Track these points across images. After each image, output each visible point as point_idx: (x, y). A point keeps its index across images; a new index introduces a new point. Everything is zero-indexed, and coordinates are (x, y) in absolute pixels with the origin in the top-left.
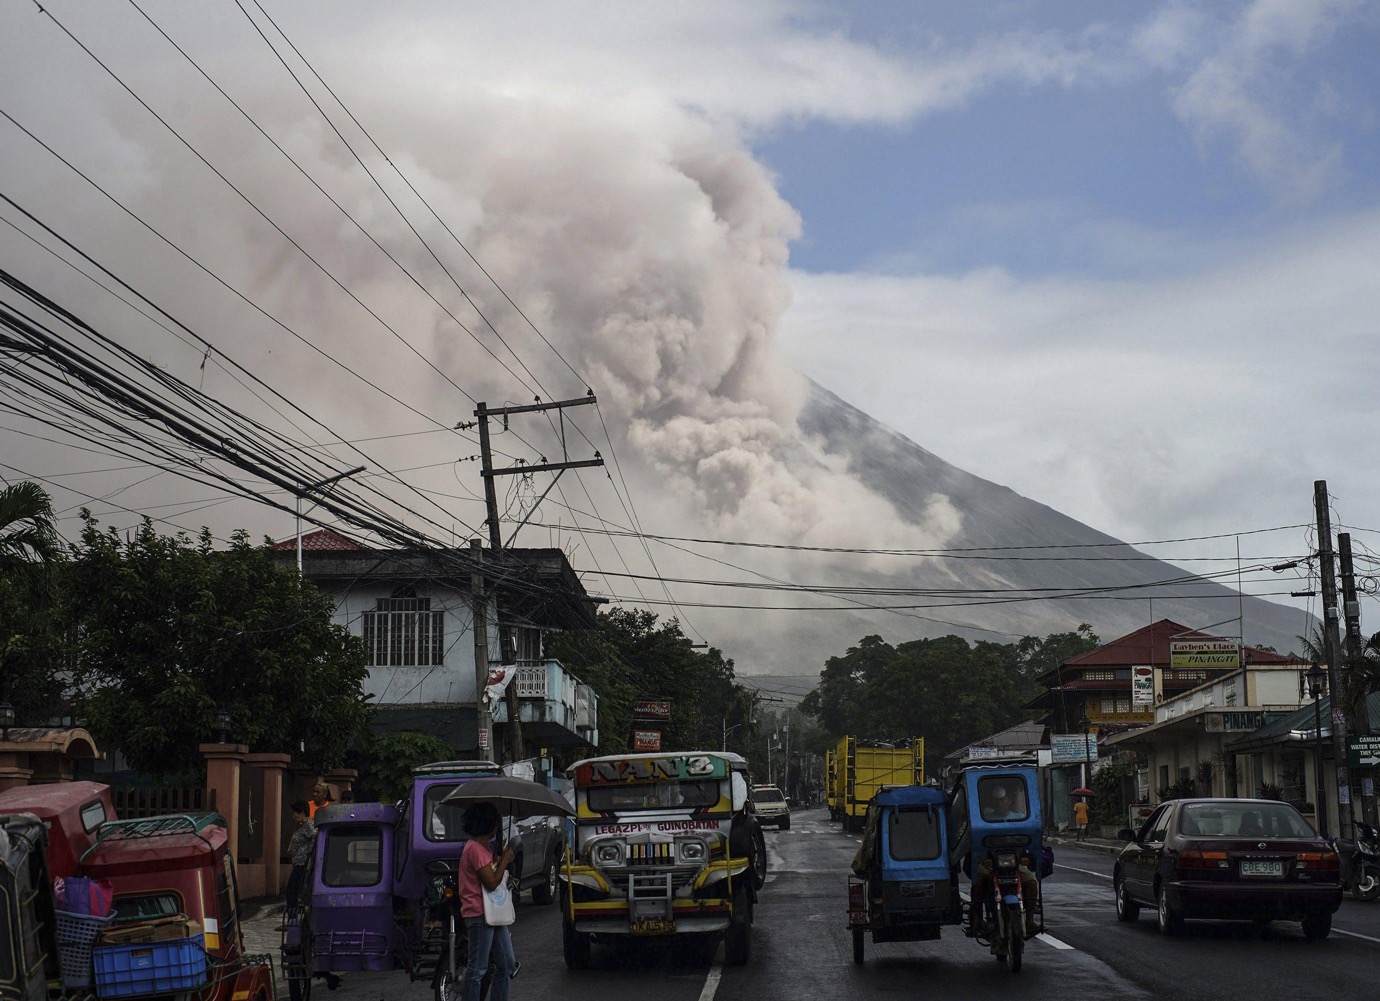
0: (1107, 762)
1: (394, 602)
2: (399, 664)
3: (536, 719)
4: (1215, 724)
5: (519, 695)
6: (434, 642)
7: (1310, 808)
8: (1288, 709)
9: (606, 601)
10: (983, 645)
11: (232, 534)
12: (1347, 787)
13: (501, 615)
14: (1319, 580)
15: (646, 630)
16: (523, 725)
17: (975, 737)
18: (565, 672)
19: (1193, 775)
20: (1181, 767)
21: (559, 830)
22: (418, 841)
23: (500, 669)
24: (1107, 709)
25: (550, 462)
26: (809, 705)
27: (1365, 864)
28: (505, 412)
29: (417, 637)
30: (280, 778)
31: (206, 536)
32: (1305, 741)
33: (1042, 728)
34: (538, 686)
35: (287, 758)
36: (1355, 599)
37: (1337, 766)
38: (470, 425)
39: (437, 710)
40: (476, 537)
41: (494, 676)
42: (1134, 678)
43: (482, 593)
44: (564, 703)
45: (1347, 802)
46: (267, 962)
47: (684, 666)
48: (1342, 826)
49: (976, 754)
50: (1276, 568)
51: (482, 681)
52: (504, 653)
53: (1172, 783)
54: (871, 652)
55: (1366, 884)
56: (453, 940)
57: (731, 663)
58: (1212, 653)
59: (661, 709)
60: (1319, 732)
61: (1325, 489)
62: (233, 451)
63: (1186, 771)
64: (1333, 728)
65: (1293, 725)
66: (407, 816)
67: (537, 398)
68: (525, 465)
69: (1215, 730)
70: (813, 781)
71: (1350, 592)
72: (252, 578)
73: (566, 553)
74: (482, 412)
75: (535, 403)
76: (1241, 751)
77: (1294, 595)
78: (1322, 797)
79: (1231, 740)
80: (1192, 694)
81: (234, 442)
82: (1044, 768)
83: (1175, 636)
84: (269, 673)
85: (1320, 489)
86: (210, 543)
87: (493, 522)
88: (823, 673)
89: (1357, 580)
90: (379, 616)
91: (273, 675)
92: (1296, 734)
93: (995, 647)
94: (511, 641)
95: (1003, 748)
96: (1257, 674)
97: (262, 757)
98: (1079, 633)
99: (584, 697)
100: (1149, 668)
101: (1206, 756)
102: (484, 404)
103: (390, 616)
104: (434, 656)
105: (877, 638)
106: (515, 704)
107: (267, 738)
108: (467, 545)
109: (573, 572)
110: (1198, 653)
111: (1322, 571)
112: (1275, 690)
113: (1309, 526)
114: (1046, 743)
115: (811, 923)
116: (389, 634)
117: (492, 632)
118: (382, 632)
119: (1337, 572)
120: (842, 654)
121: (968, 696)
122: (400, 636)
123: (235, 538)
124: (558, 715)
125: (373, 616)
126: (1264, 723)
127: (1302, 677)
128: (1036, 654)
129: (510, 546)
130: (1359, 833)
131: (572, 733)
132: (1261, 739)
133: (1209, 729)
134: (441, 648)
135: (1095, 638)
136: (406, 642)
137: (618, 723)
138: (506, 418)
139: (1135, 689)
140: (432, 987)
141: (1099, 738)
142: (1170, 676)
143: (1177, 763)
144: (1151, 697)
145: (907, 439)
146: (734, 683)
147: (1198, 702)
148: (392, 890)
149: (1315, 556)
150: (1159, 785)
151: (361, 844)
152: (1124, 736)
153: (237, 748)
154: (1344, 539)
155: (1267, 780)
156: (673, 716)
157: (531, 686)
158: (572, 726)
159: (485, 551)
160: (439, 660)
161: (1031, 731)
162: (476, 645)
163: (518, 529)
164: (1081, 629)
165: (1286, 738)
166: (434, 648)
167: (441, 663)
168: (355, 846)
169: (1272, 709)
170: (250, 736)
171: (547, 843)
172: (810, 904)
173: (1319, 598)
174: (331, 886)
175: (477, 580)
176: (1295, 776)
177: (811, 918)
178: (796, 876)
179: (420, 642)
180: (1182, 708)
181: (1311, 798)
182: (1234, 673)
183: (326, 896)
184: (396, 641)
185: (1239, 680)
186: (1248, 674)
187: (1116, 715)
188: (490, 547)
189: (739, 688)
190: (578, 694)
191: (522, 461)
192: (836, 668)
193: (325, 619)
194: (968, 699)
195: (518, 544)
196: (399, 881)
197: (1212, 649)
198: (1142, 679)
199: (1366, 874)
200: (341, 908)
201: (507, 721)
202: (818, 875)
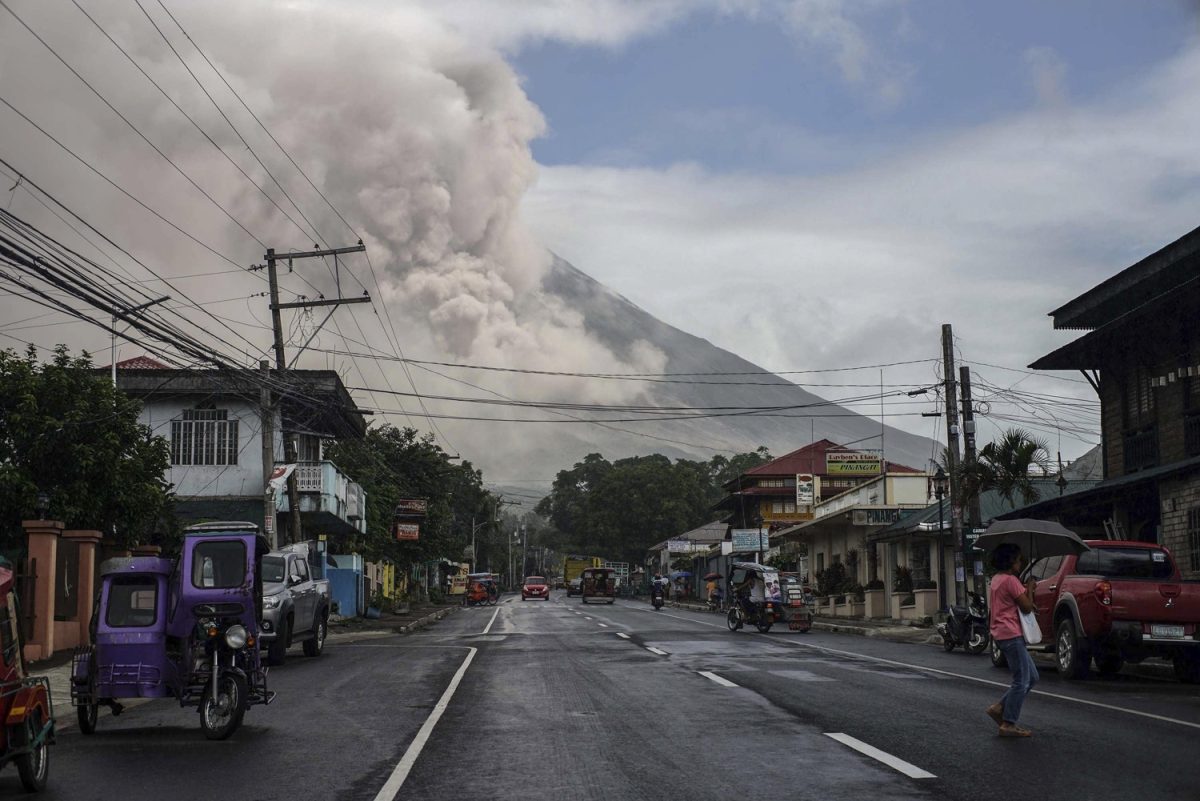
0: (776, 551)
1: (197, 413)
2: (201, 463)
3: (313, 509)
4: (861, 519)
5: (300, 489)
6: (230, 446)
7: (933, 585)
8: (918, 507)
9: (372, 413)
10: (682, 462)
11: (54, 347)
12: (962, 569)
13: (284, 423)
14: (944, 404)
15: (408, 442)
16: (303, 515)
17: (674, 533)
18: (338, 472)
19: (843, 560)
20: (834, 553)
21: (326, 596)
22: (188, 589)
23: (283, 467)
24: (777, 510)
25: (326, 298)
26: (543, 508)
27: (975, 624)
28: (290, 257)
29: (216, 440)
30: (93, 551)
31: (32, 351)
32: (932, 531)
33: (726, 526)
34: (314, 482)
35: (99, 534)
36: (972, 419)
37: (955, 552)
38: (261, 267)
39: (232, 502)
40: (265, 358)
41: (277, 472)
42: (798, 484)
43: (269, 404)
44: (337, 497)
45: (962, 580)
46: (44, 683)
47: (438, 473)
48: (958, 599)
49: (674, 546)
50: (910, 394)
51: (268, 477)
52: (287, 455)
53: (826, 567)
54: (594, 467)
55: (975, 641)
56: (216, 671)
57: (479, 473)
58: (859, 462)
59: (420, 506)
60: (941, 524)
61: (950, 331)
62: (43, 267)
63: (837, 557)
64: (952, 522)
65: (921, 519)
66: (178, 568)
67: (317, 246)
68: (306, 300)
69: (860, 523)
70: (546, 570)
71: (968, 414)
72: (71, 386)
73: (340, 374)
74: (271, 257)
75: (315, 250)
76: (878, 540)
77: (924, 415)
78: (942, 576)
79: (873, 532)
80: (843, 496)
81: (44, 260)
82: (726, 556)
83: (830, 449)
84: (84, 463)
85: (947, 331)
86: (35, 356)
87: (279, 347)
88: (554, 483)
89: (974, 404)
90: (185, 424)
91: (87, 465)
92: (923, 526)
93: (691, 464)
94: (293, 446)
95: (695, 542)
96: (894, 480)
97: (78, 533)
98: (759, 453)
99: (353, 492)
100: (811, 476)
101: (854, 544)
102: (273, 250)
103: (194, 424)
104: (230, 457)
105: (598, 456)
106: (295, 496)
107: (81, 519)
108: (257, 366)
109: (344, 389)
110: (848, 462)
111: (947, 396)
112: (909, 493)
113: (937, 360)
114: (728, 537)
115: (528, 668)
116: (193, 437)
117: (278, 436)
118: (187, 436)
119: (958, 397)
120: (570, 468)
121: (669, 501)
122: (202, 441)
123: (58, 352)
124: (331, 506)
125: (179, 424)
126: (899, 518)
127: (929, 482)
128: (723, 471)
129: (292, 368)
130: (971, 601)
131: (344, 522)
132: (896, 530)
133: (856, 522)
134: (236, 451)
135: (770, 457)
136: (207, 445)
137: (383, 515)
138: (291, 262)
139: (798, 492)
140: (198, 711)
141: (770, 533)
142: (827, 484)
143: (830, 552)
144: (811, 498)
145: (627, 300)
146: (482, 488)
147: (849, 502)
148: (166, 628)
149: (942, 384)
150: (816, 568)
151: (142, 594)
152: (789, 530)
153: (54, 524)
154: (965, 371)
155: (900, 563)
156: (430, 513)
157: (309, 482)
158: (343, 516)
159: (272, 371)
160: (234, 461)
161: (717, 528)
162: (264, 447)
163: (300, 353)
164: (759, 450)
165: (915, 529)
166: (230, 451)
167: (236, 463)
168: (137, 595)
169: (905, 507)
170: (68, 516)
171: (316, 604)
172: (530, 656)
173: (944, 418)
174: (113, 626)
175: (265, 394)
176: (922, 559)
177: (529, 665)
178: (521, 637)
179: (219, 446)
180: (836, 507)
181: (935, 577)
182: (876, 479)
183: (109, 634)
184: (199, 445)
185: (880, 485)
186: (887, 479)
187: (784, 515)
188: (276, 368)
189: (486, 493)
190: (348, 490)
191: (304, 298)
192: (565, 480)
193: (132, 419)
194: (668, 504)
195: (300, 366)
196: (171, 623)
197: (859, 459)
198: (804, 484)
199: (975, 633)
200: (121, 645)
201: (288, 510)
202: (540, 636)
